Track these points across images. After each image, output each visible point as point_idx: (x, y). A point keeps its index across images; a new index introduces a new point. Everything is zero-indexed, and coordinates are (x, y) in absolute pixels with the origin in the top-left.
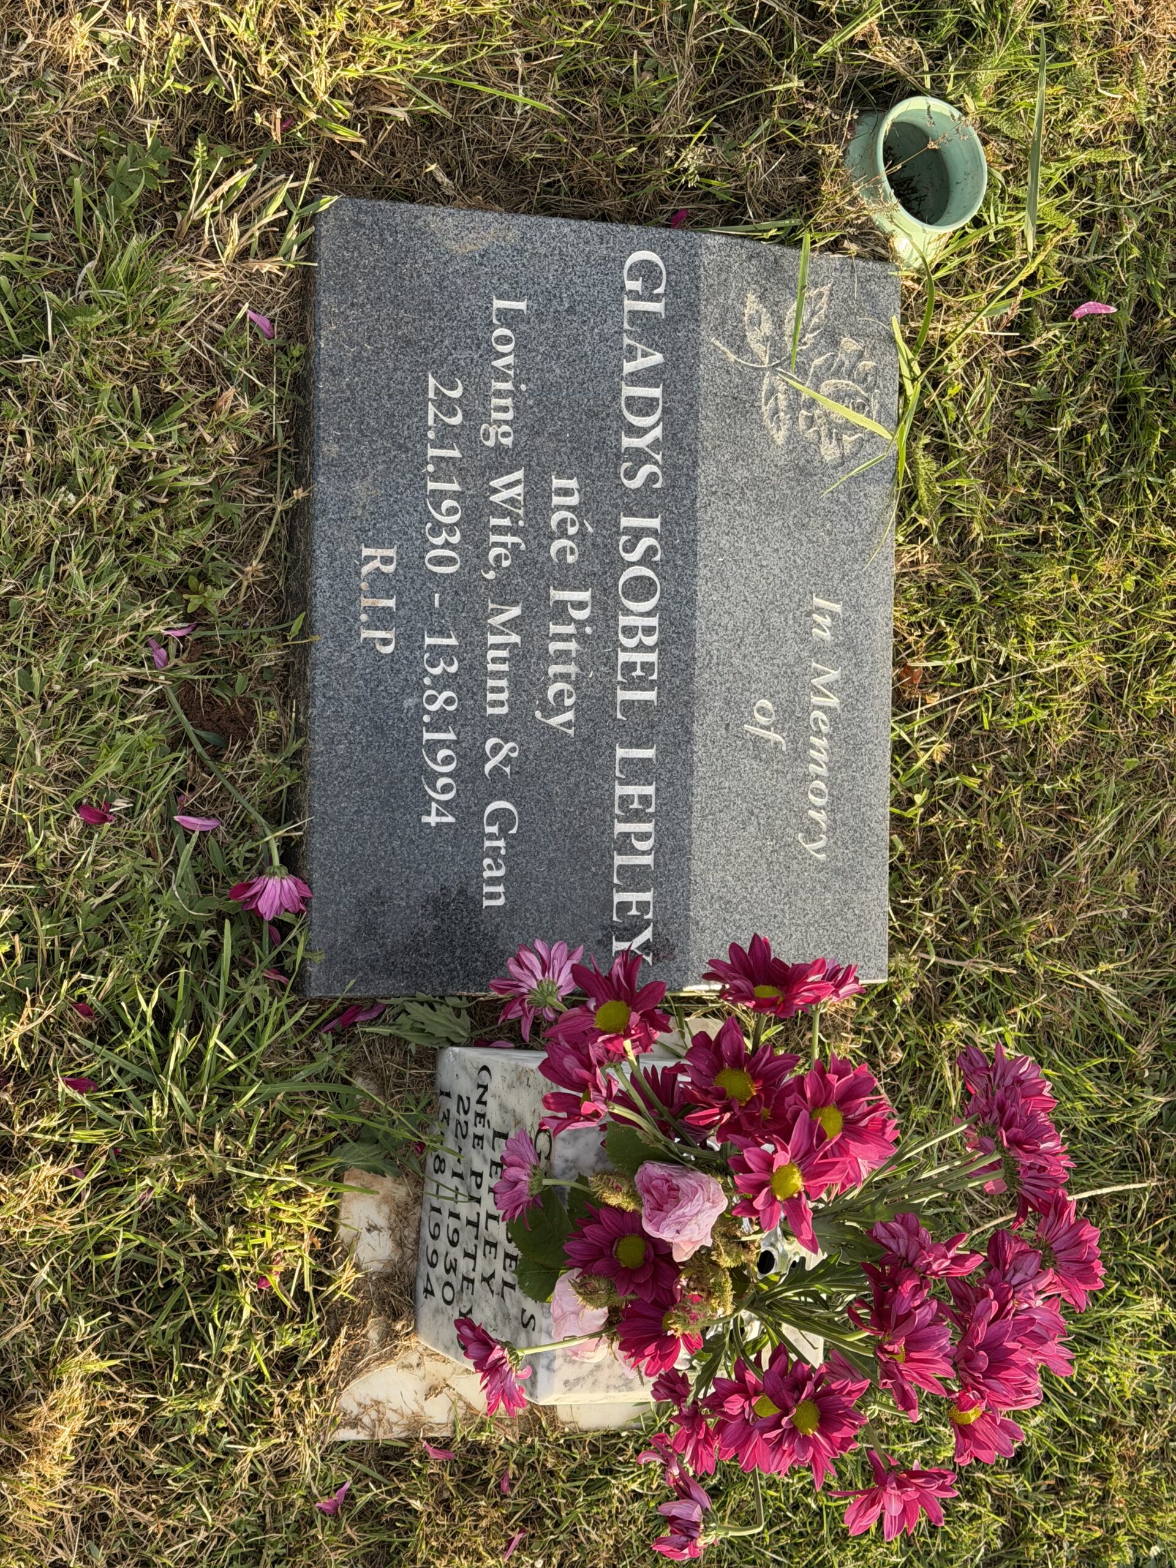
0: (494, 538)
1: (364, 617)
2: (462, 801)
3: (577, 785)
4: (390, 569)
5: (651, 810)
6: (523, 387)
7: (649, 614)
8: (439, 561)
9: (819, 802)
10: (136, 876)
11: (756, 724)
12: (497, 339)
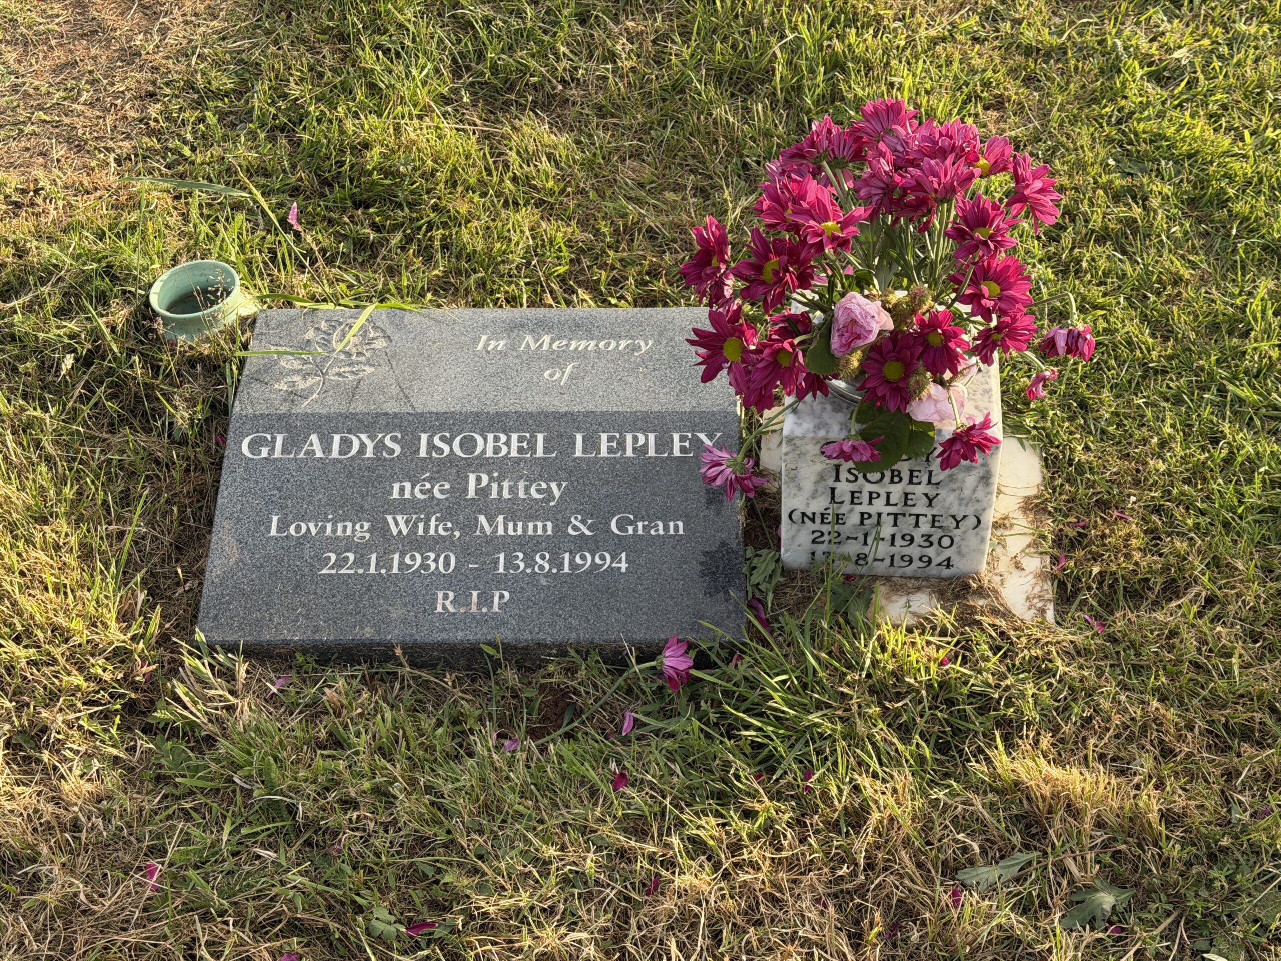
0: (432, 532)
1: (484, 610)
2: (611, 548)
3: (600, 480)
4: (451, 595)
5: (618, 435)
6: (330, 516)
7: (485, 439)
8: (447, 564)
9: (613, 344)
11: (561, 379)
12: (297, 532)
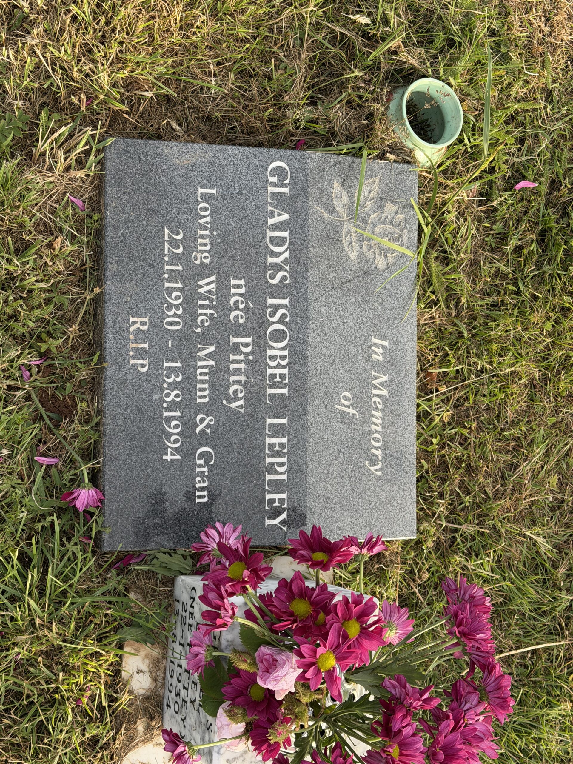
0: (200, 311)
1: (131, 353)
2: (184, 447)
3: (246, 438)
4: (145, 328)
5: (286, 450)
6: (215, 233)
7: (283, 349)
8: (171, 324)
9: (377, 445)
10: (12, 489)
11: (342, 405)
12: (201, 209)
